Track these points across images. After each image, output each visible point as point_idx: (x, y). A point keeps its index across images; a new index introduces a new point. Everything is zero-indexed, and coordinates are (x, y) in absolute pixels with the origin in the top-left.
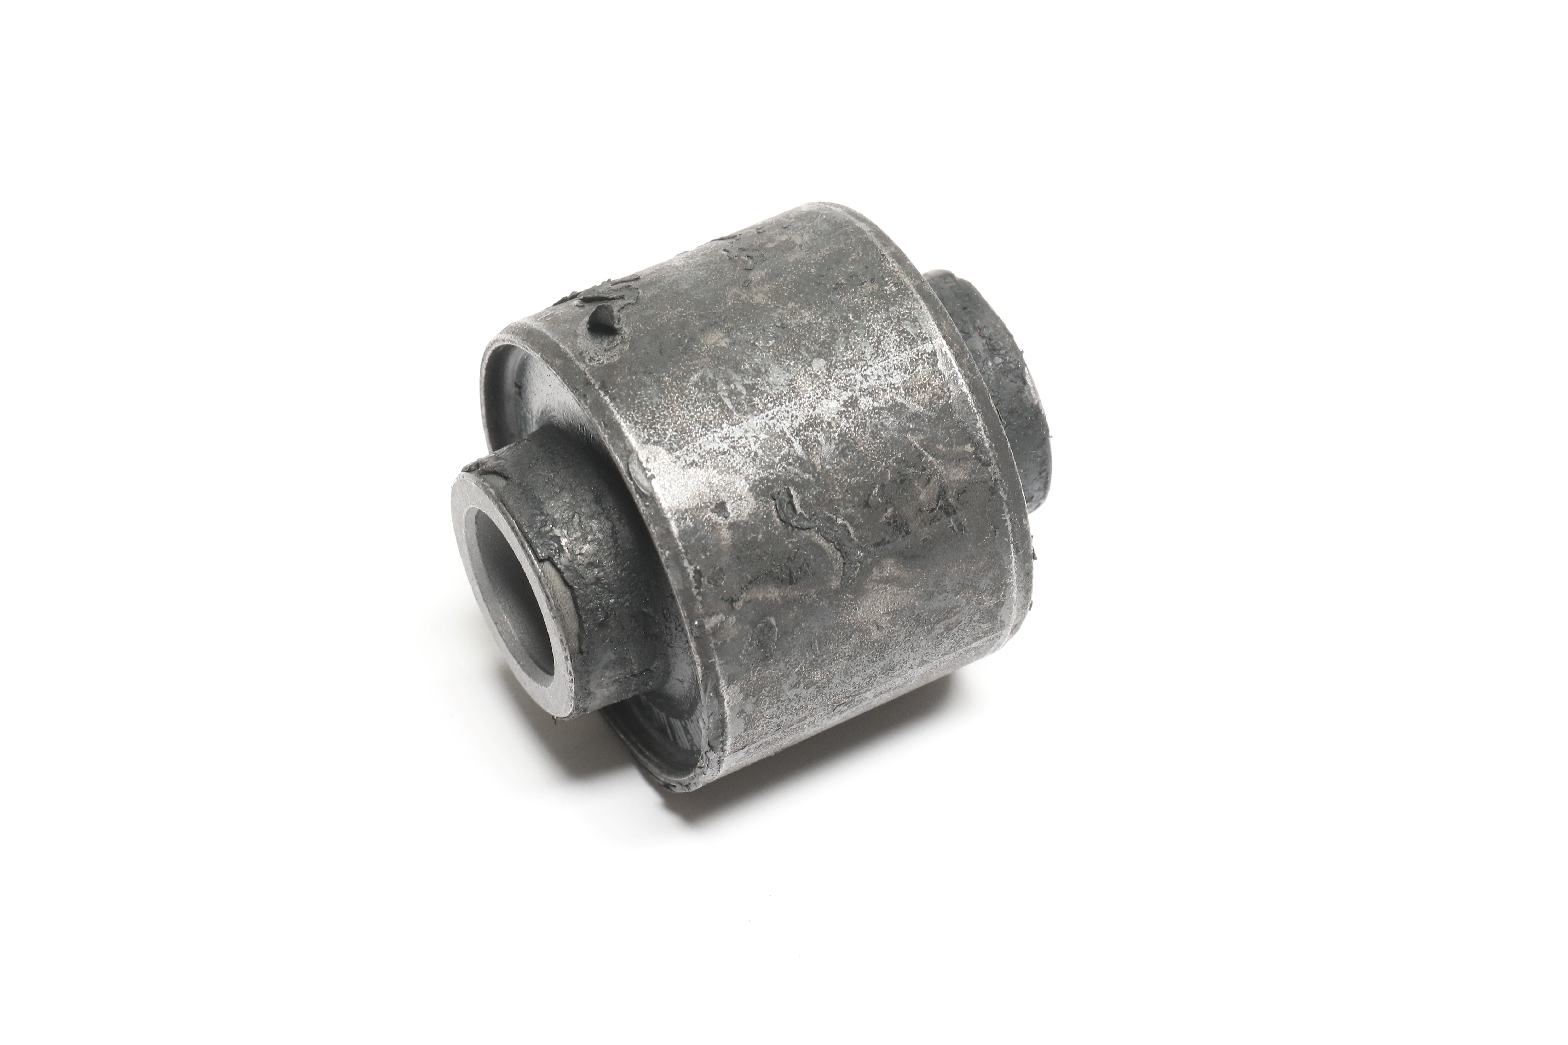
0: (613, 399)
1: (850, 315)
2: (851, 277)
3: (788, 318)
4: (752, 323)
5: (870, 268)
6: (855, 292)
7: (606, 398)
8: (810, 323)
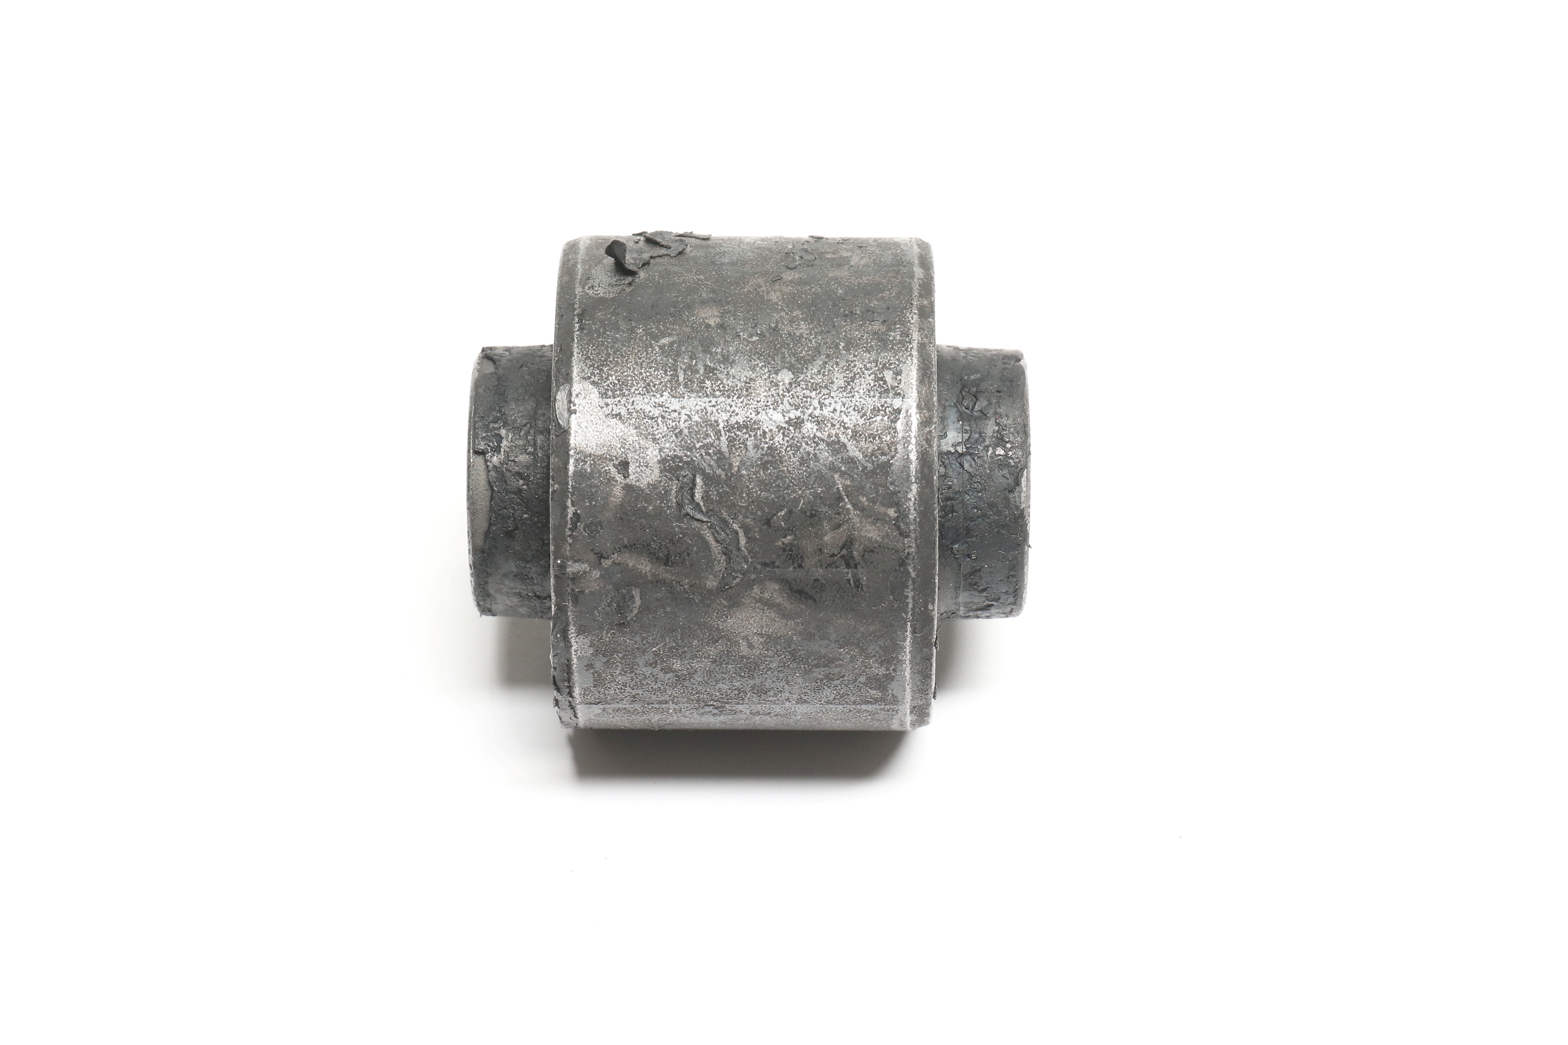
0: (581, 329)
1: (842, 344)
2: (869, 311)
3: (786, 323)
4: (750, 314)
5: (891, 310)
6: (861, 326)
7: (577, 325)
8: (801, 336)
